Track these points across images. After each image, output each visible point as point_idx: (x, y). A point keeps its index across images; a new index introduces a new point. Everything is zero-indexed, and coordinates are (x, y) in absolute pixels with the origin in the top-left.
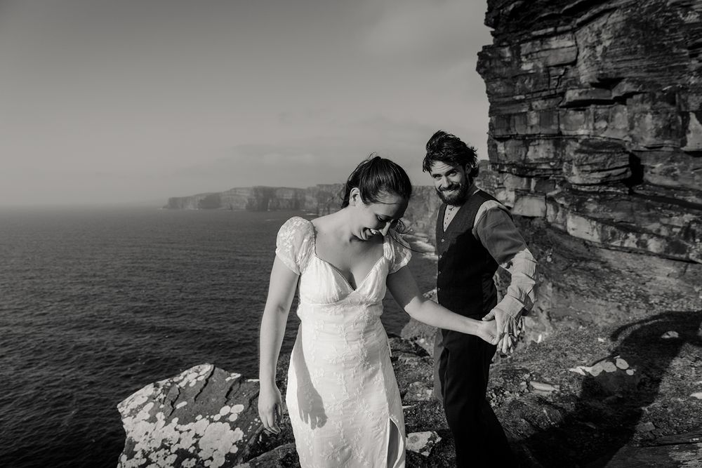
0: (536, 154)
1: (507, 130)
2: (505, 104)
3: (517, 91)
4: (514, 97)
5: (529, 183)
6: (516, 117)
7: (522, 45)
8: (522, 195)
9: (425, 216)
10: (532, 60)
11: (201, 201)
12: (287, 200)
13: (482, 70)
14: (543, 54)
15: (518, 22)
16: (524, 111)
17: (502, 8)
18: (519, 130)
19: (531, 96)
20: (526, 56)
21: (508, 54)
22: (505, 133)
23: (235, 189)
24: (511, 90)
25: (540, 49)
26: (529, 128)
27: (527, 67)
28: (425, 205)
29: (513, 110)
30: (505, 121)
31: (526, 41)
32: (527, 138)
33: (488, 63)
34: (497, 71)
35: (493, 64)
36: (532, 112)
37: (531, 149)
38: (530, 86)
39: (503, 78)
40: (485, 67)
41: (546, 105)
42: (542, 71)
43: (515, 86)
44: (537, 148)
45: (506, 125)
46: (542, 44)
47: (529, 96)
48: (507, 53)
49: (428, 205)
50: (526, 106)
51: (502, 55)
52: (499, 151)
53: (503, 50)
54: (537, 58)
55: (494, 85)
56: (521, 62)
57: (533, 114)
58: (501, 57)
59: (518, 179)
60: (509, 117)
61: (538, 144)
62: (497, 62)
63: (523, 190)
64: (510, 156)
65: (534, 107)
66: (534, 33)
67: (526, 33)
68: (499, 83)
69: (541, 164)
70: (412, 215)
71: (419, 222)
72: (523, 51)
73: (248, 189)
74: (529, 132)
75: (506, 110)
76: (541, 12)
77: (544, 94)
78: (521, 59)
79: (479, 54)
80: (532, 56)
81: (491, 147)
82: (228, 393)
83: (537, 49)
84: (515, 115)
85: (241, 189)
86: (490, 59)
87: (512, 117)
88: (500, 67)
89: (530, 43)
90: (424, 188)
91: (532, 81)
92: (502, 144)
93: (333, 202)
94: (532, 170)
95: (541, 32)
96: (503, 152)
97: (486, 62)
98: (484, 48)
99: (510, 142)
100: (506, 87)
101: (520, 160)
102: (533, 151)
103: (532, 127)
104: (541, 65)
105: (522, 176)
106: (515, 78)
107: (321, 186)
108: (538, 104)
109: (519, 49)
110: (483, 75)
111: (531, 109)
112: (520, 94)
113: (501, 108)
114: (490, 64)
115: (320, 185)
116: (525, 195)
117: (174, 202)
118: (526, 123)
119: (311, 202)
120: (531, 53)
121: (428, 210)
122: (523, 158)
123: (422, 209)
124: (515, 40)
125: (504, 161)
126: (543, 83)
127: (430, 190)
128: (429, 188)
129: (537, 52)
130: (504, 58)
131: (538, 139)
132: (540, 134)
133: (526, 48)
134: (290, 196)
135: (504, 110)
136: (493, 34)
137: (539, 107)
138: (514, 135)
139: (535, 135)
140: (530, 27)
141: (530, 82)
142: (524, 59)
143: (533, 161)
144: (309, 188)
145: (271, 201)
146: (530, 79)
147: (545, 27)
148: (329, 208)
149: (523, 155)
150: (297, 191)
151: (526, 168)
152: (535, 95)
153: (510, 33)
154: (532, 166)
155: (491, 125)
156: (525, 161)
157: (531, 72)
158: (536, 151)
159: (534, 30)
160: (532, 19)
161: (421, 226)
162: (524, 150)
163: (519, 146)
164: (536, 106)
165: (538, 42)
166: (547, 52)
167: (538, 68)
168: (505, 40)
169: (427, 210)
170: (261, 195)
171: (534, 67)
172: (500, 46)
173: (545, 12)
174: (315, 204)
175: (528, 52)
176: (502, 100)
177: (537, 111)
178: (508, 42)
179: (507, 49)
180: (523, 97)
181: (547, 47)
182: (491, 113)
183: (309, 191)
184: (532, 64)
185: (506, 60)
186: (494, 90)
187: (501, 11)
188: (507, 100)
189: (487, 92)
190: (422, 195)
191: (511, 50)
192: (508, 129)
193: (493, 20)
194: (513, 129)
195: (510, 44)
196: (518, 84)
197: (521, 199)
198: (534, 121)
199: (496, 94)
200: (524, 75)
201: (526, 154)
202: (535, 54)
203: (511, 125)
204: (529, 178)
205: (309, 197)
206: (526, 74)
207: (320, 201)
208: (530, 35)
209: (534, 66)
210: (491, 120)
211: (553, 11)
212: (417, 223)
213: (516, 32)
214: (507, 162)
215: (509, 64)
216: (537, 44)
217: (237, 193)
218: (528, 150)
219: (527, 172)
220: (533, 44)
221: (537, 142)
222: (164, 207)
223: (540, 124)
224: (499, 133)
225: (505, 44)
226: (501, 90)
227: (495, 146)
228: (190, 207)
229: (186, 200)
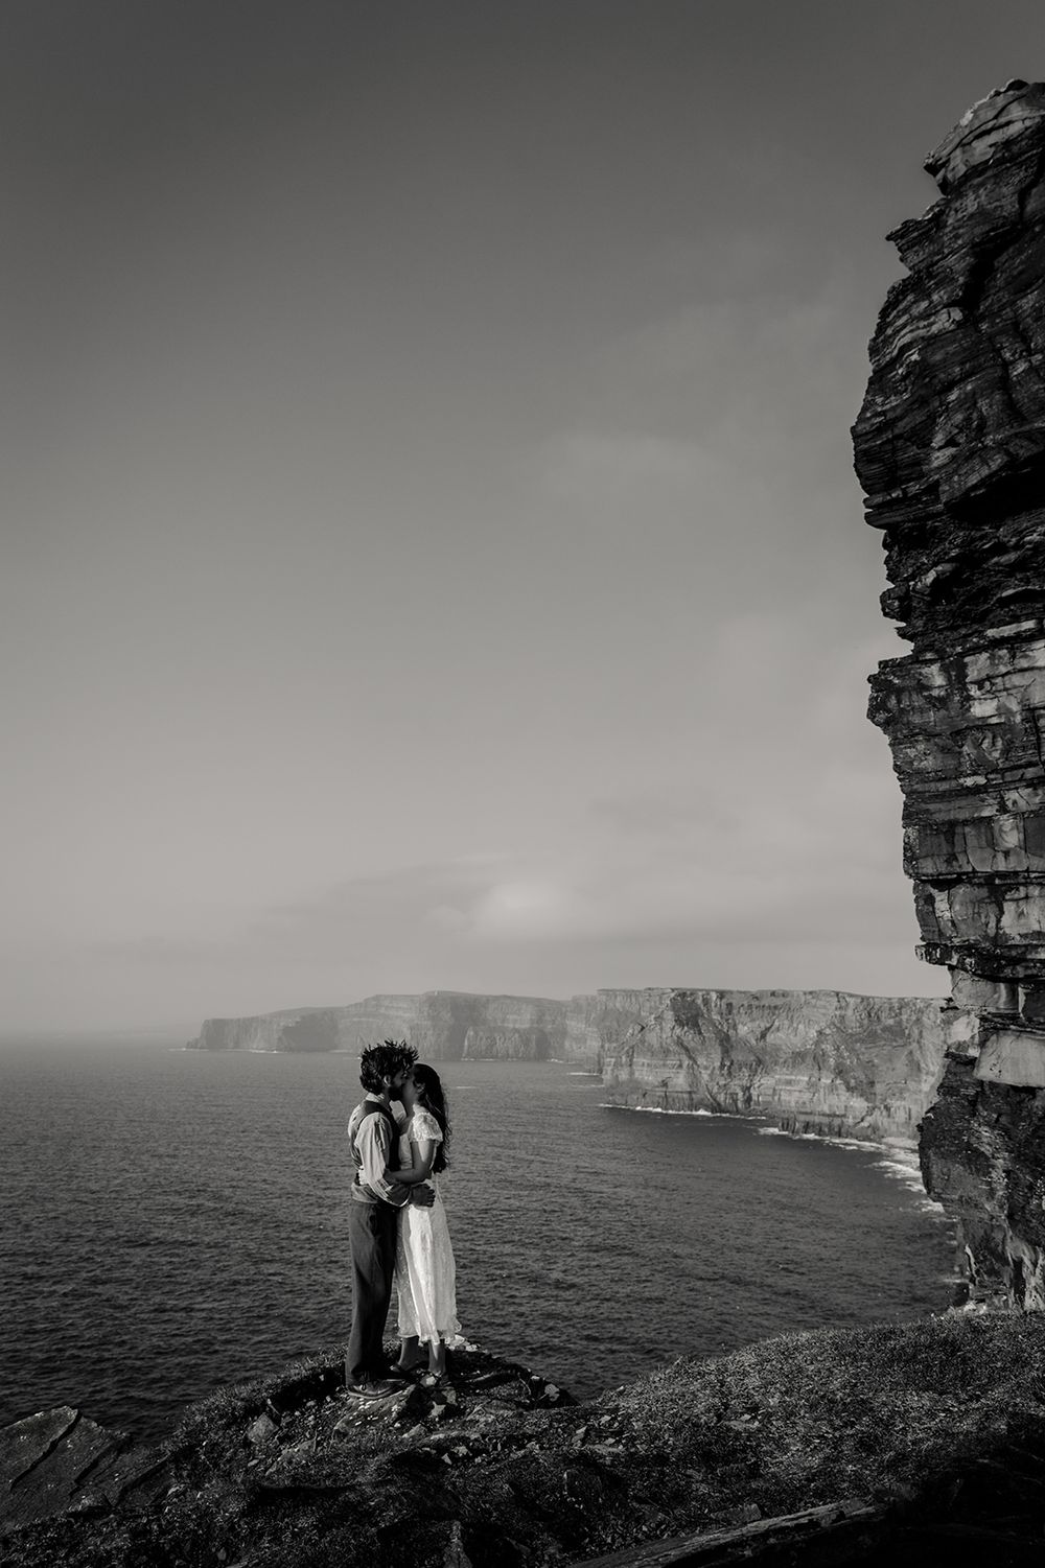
0: (1022, 921)
1: (948, 862)
2: (941, 797)
3: (967, 767)
4: (961, 781)
5: (1013, 995)
6: (967, 829)
7: (967, 660)
8: (996, 1030)
9: (912, 1085)
10: (994, 694)
11: (287, 1030)
12: (516, 1031)
13: (882, 716)
14: (1017, 680)
15: (953, 606)
16: (986, 813)
17: (913, 577)
18: (978, 861)
19: (999, 779)
20: (980, 684)
21: (939, 680)
22: (943, 868)
23: (377, 998)
24: (951, 763)
25: (1010, 668)
26: (1000, 856)
27: (983, 709)
28: (911, 1053)
29: (960, 811)
30: (942, 837)
31: (976, 650)
32: (997, 881)
33: (893, 701)
34: (916, 719)
35: (905, 703)
36: (1005, 816)
37: (1009, 907)
38: (996, 755)
39: (930, 736)
40: (889, 711)
41: (1037, 800)
42: (1018, 719)
43: (960, 753)
44: (1023, 905)
45: (945, 849)
46: (1014, 657)
47: (996, 779)
48: (936, 676)
49: (917, 1055)
50: (991, 801)
51: (924, 681)
52: (938, 914)
53: (925, 670)
54: (1006, 689)
55: (912, 752)
56: (969, 698)
57: (1007, 822)
58: (922, 687)
59: (984, 987)
60: (950, 829)
61: (1027, 897)
62: (915, 697)
63: (1000, 1016)
64: (963, 927)
65: (1009, 804)
66: (990, 633)
67: (976, 631)
68: (921, 747)
69: (1037, 946)
70: (872, 1084)
71: (894, 1103)
72: (973, 674)
73: (411, 998)
74: (1002, 865)
75: (942, 812)
76: (1000, 586)
77: (1030, 773)
78: (967, 690)
79: (871, 679)
80: (992, 684)
81: (922, 902)
82: (85, 1473)
83: (1003, 669)
84: (965, 823)
85: (393, 998)
86: (899, 692)
87: (959, 830)
88: (922, 711)
89: (985, 655)
90: (903, 1004)
91: (999, 743)
92: (944, 895)
93: (643, 1041)
94: (1014, 962)
95: (1008, 631)
96: (947, 915)
97: (887, 697)
98: (883, 664)
99: (961, 891)
100: (940, 756)
101: (986, 937)
102: (1013, 913)
103: (1007, 853)
104: (1015, 707)
105: (993, 978)
106: (959, 734)
107: (609, 993)
108: (1019, 797)
109: (962, 669)
110: (886, 726)
111: (1003, 809)
112: (975, 774)
113: (932, 807)
114: (899, 702)
115: (606, 992)
116: (1005, 1028)
117: (217, 1032)
118: (993, 844)
119: (581, 1039)
120: (989, 678)
121: (919, 1069)
122: (992, 931)
123: (901, 1065)
124: (953, 646)
125: (950, 938)
126: (1024, 748)
127: (921, 1011)
128: (920, 1004)
129: (1003, 676)
130: (929, 688)
131: (1025, 885)
132: (1027, 871)
133: (978, 666)
134: (523, 1020)
135: (940, 811)
136: (902, 634)
137: (1022, 804)
138: (966, 873)
139: (1016, 873)
140: (984, 619)
141: (994, 744)
142: (974, 691)
143: (1018, 940)
144: (575, 1000)
145: (471, 1033)
146: (994, 737)
147: (1016, 619)
148: (631, 1057)
149: (992, 924)
150: (542, 1007)
151: (998, 958)
152: (1009, 777)
153: (940, 632)
154: (1014, 953)
155: (907, 847)
156: (998, 939)
157: (995, 720)
158: (1021, 914)
159: (992, 626)
160: (985, 602)
161: (901, 1116)
162: (992, 910)
163: (981, 901)
164: (1015, 802)
165: (1004, 652)
166: (1027, 674)
167: (1009, 712)
168: (930, 647)
169: (916, 1068)
170: (447, 1016)
171: (1002, 710)
172: (918, 662)
173: (1009, 587)
174: (594, 1044)
175: (984, 675)
176: (933, 786)
177: (1015, 816)
178: (937, 652)
179: (935, 668)
180: (981, 780)
181: (1024, 664)
182: (908, 817)
183: (578, 1007)
184: (995, 703)
185: (935, 693)
186: (912, 763)
187: (912, 583)
188: (944, 786)
189: (896, 768)
190: (900, 1023)
191: (945, 669)
192: (952, 858)
193: (896, 604)
194: (962, 858)
195: (941, 657)
196: (965, 748)
197: (994, 1038)
198: (1012, 839)
199: (919, 772)
200: (978, 728)
201: (999, 921)
202: (998, 680)
203: (958, 849)
204: (1012, 983)
205: (575, 1026)
206: (983, 726)
207: (608, 1036)
208: (984, 637)
209: (998, 709)
210: (907, 836)
211: (1028, 583)
212: (887, 1108)
213: (953, 628)
214: (956, 941)
215: (941, 703)
216: (1000, 657)
217: (382, 1011)
218: (1002, 912)
219: (1001, 968)
220: (992, 657)
221: (1022, 892)
222: (189, 1045)
223: (1025, 846)
224: (929, 867)
225: (929, 656)
226: (929, 763)
227: (930, 900)
228: (257, 1047)
229: (246, 1026)
